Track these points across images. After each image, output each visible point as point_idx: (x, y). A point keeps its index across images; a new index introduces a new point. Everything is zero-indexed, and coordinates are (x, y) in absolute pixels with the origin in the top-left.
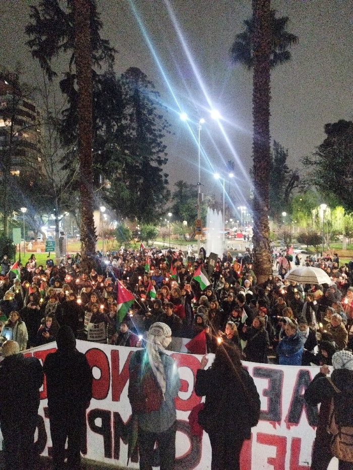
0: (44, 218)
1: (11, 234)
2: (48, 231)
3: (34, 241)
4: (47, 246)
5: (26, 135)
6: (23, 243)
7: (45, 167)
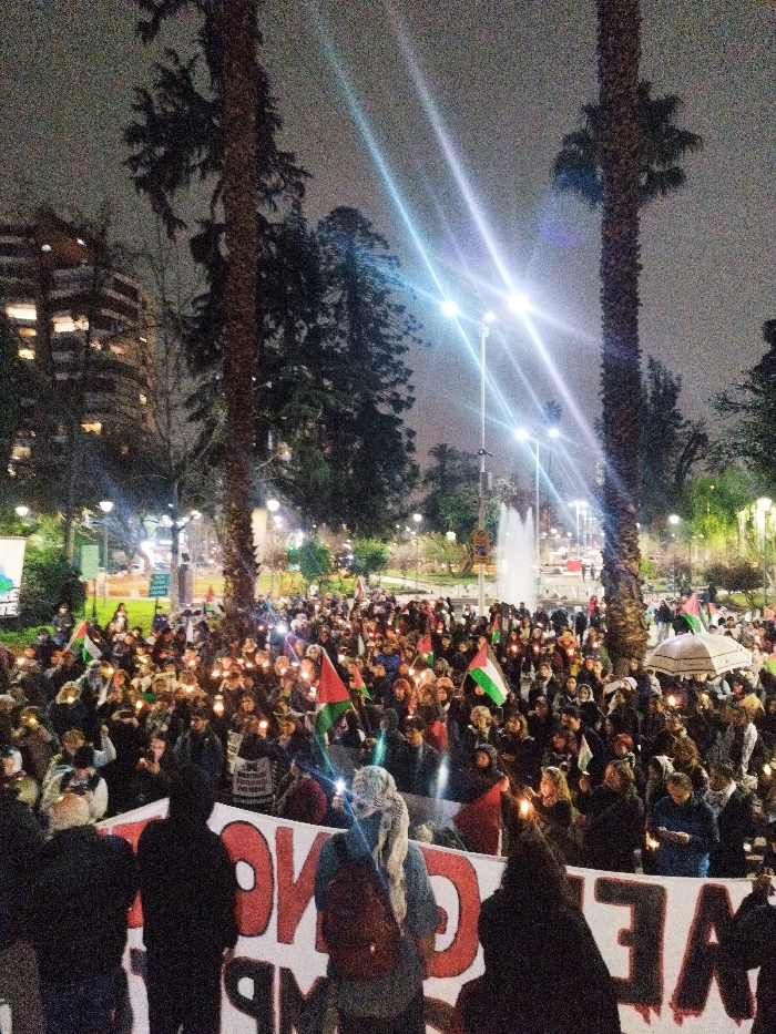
0: (147, 524)
1: (78, 557)
2: (155, 552)
3: (125, 572)
4: (152, 584)
5: (116, 349)
6: (102, 576)
7: (154, 415)
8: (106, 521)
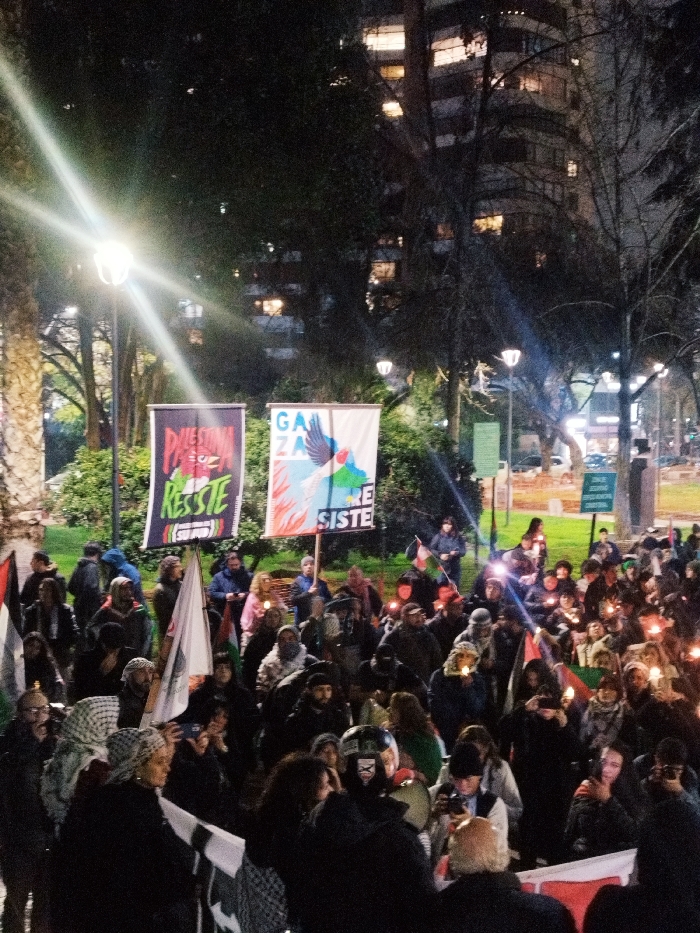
0: (576, 388)
2: (588, 436)
3: (539, 469)
5: (530, 85)
8: (510, 384)
